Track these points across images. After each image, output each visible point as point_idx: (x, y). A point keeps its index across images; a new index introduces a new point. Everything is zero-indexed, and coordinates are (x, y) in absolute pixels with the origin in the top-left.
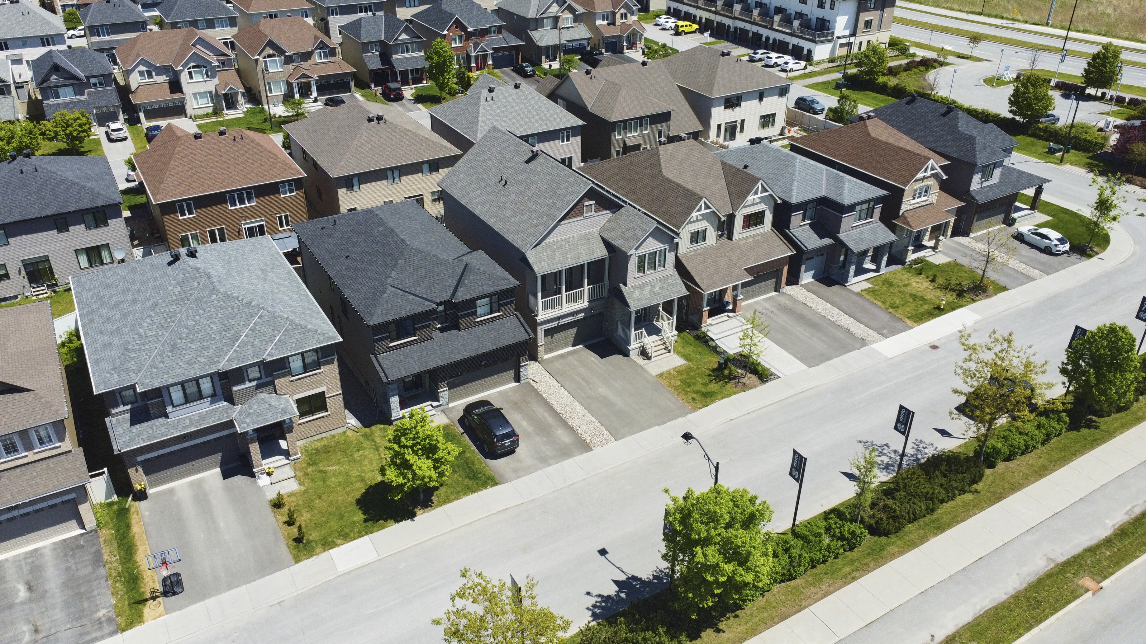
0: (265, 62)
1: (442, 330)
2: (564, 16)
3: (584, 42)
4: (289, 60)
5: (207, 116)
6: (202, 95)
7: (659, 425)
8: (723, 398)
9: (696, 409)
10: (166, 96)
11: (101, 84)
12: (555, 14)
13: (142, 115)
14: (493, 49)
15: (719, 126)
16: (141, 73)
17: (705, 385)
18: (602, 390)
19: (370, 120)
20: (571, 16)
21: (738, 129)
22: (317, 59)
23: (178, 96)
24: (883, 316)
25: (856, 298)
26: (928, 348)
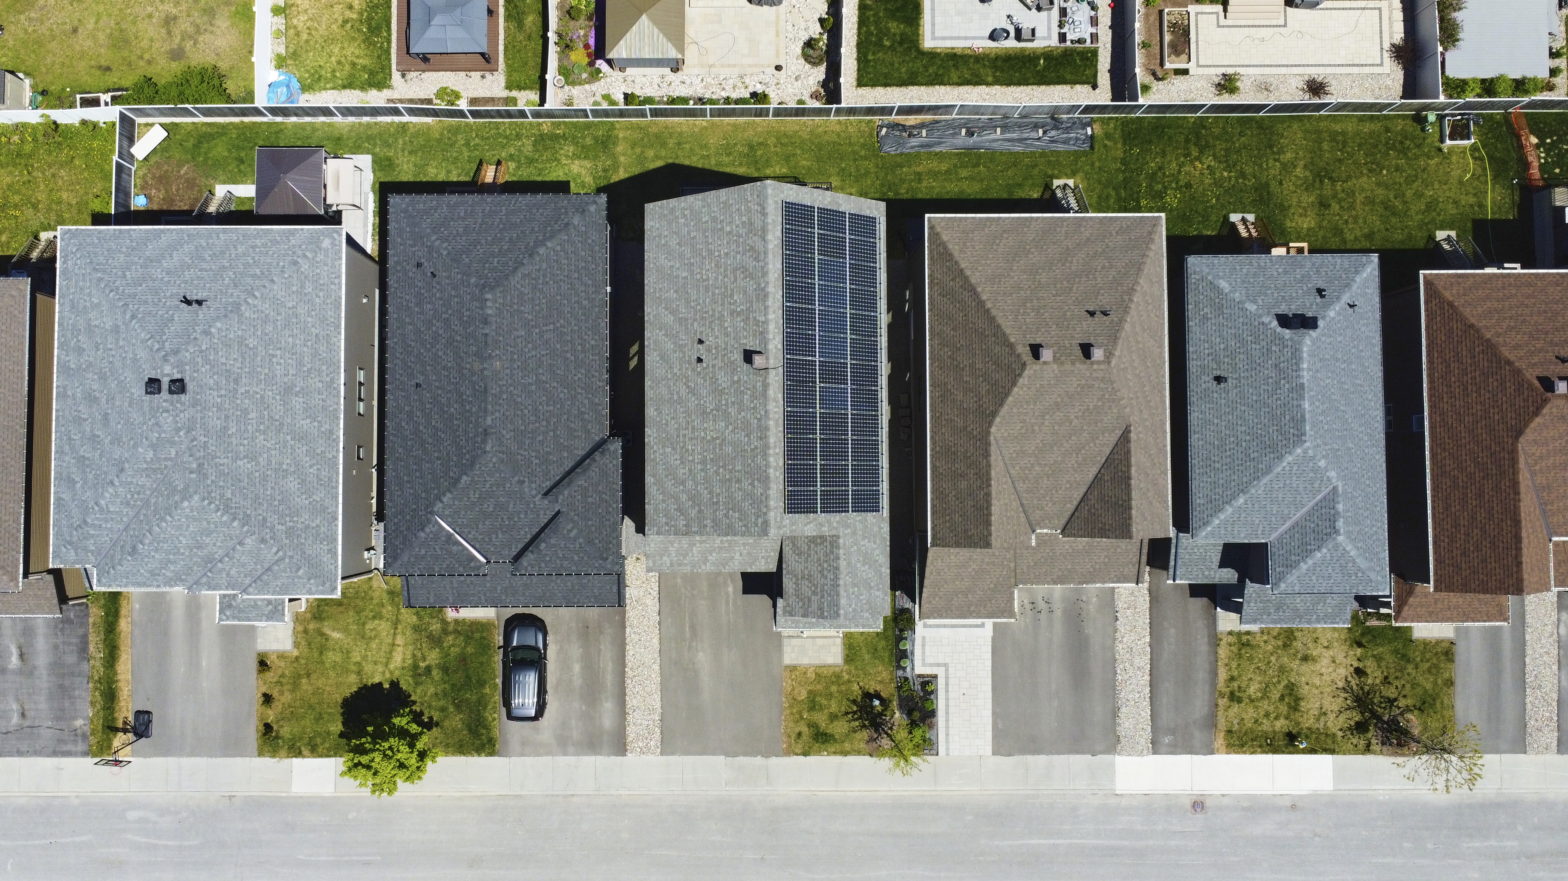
7: (727, 755)
8: (835, 753)
9: (789, 752)
17: (833, 717)
18: (703, 659)
24: (1200, 706)
25: (1202, 645)
26: (1188, 803)
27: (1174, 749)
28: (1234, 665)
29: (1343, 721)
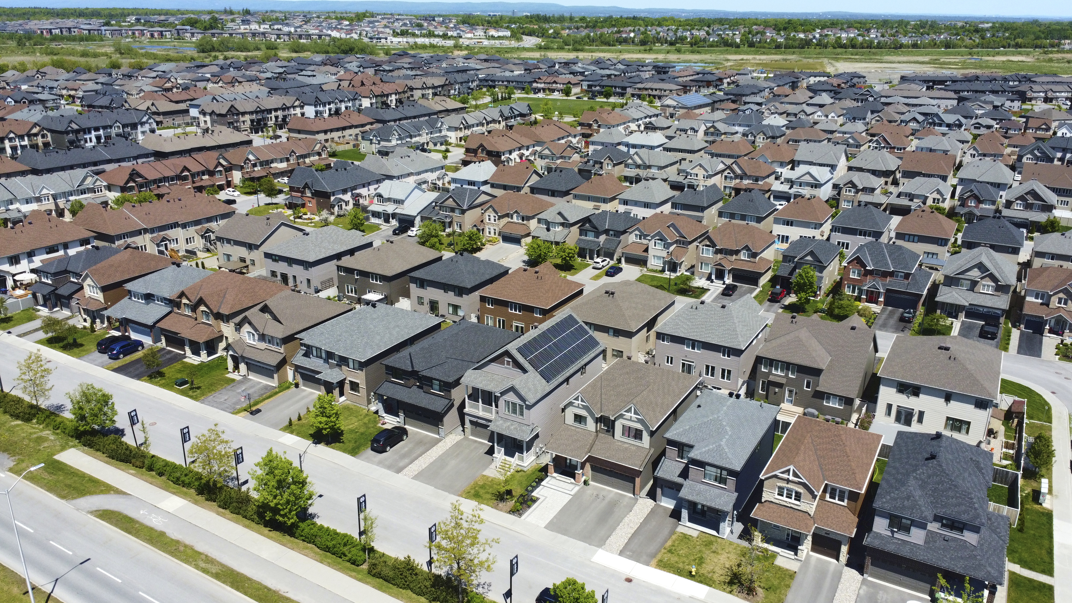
0: (703, 249)
1: (419, 387)
2: (984, 283)
3: (999, 312)
4: (718, 252)
5: (655, 271)
6: (659, 258)
10: (639, 252)
11: (615, 235)
12: (972, 278)
13: (623, 260)
14: (888, 290)
15: (890, 406)
16: (636, 235)
17: (488, 493)
18: (453, 462)
19: (607, 292)
20: (993, 284)
21: (915, 418)
22: (743, 256)
23: (645, 254)
24: (652, 548)
25: (666, 531)
26: (625, 577)
27: (630, 557)
28: (677, 542)
29: (722, 579)
